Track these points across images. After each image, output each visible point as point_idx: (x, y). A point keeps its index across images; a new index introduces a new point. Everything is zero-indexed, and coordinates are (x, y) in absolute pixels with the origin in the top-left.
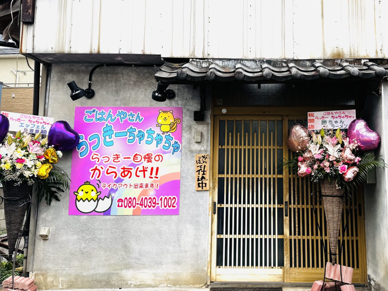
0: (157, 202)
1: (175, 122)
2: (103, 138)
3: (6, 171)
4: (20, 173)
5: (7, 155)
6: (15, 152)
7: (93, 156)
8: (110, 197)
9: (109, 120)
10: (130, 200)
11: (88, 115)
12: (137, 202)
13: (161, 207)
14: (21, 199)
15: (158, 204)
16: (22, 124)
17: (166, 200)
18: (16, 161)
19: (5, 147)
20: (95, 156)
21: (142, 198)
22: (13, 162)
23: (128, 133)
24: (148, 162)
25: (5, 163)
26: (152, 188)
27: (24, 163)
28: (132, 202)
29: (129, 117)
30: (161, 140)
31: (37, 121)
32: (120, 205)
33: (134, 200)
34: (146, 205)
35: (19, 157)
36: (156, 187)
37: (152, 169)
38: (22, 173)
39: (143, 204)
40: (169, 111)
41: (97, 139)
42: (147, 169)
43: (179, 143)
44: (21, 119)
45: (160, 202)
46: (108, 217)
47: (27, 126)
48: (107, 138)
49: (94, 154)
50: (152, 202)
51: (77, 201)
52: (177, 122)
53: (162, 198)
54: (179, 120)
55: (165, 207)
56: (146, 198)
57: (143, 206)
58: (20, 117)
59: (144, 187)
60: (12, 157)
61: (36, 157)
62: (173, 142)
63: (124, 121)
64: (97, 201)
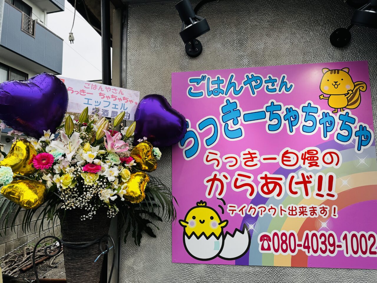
0: (337, 243)
1: (357, 90)
2: (223, 124)
3: (64, 191)
4: (92, 195)
5: (64, 156)
6: (81, 151)
7: (208, 156)
8: (246, 231)
9: (231, 92)
10: (284, 238)
11: (194, 85)
12: (298, 242)
13: (347, 253)
14: (95, 243)
15: (340, 246)
16: (88, 99)
17: (354, 239)
18: (82, 168)
19: (61, 140)
20: (211, 157)
21: (307, 234)
22: (76, 171)
23: (268, 114)
24: (311, 165)
25: (61, 174)
26: (325, 215)
27: (100, 173)
28: (288, 242)
29: (266, 85)
30: (331, 124)
31: (112, 96)
32: (266, 246)
33: (292, 237)
34: (315, 249)
35: (88, 161)
36: (333, 214)
37: (320, 178)
38: (97, 194)
39: (310, 245)
40: (341, 70)
41: (212, 126)
42: (310, 179)
43: (368, 129)
44: (87, 91)
45: (343, 243)
46: (244, 269)
47: (97, 104)
48: (230, 123)
49: (209, 153)
50: (327, 243)
51: (186, 237)
52: (361, 88)
53: (346, 235)
54: (364, 85)
55: (356, 253)
56: (314, 235)
57: (311, 250)
58: (85, 87)
59: (309, 213)
60: (75, 160)
61: (119, 159)
62: (355, 127)
63: (257, 92)
64: (221, 237)
